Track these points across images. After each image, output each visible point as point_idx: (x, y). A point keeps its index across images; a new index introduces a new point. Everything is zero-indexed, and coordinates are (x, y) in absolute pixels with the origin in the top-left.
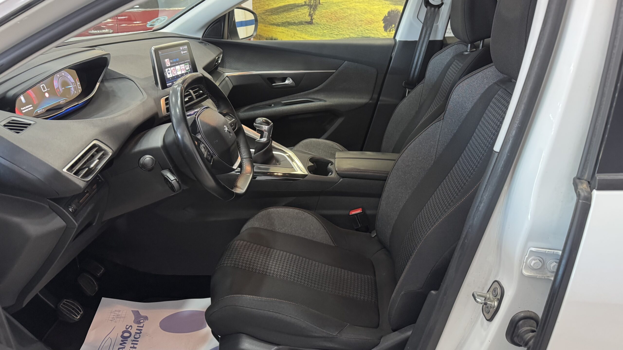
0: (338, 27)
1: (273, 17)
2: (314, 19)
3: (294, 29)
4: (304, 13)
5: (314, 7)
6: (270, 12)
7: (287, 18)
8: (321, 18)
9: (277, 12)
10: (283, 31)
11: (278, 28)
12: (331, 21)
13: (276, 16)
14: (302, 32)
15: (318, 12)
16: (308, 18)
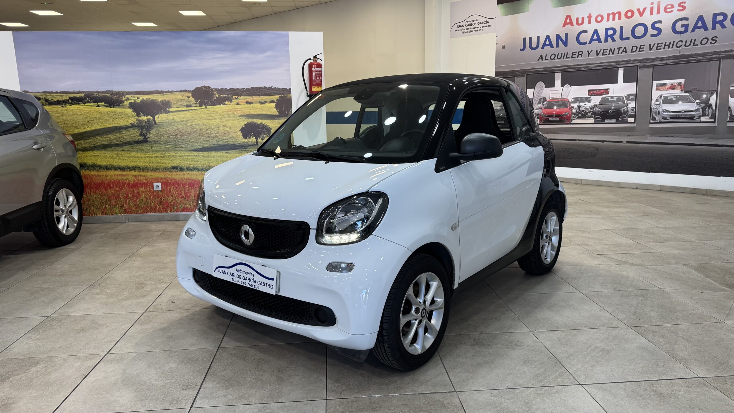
0: (186, 141)
2: (148, 137)
3: (117, 151)
4: (131, 134)
5: (147, 127)
7: (102, 141)
8: (159, 136)
9: (82, 137)
10: (96, 154)
11: (87, 152)
12: (175, 137)
13: (82, 142)
14: (131, 151)
15: (154, 131)
16: (139, 138)
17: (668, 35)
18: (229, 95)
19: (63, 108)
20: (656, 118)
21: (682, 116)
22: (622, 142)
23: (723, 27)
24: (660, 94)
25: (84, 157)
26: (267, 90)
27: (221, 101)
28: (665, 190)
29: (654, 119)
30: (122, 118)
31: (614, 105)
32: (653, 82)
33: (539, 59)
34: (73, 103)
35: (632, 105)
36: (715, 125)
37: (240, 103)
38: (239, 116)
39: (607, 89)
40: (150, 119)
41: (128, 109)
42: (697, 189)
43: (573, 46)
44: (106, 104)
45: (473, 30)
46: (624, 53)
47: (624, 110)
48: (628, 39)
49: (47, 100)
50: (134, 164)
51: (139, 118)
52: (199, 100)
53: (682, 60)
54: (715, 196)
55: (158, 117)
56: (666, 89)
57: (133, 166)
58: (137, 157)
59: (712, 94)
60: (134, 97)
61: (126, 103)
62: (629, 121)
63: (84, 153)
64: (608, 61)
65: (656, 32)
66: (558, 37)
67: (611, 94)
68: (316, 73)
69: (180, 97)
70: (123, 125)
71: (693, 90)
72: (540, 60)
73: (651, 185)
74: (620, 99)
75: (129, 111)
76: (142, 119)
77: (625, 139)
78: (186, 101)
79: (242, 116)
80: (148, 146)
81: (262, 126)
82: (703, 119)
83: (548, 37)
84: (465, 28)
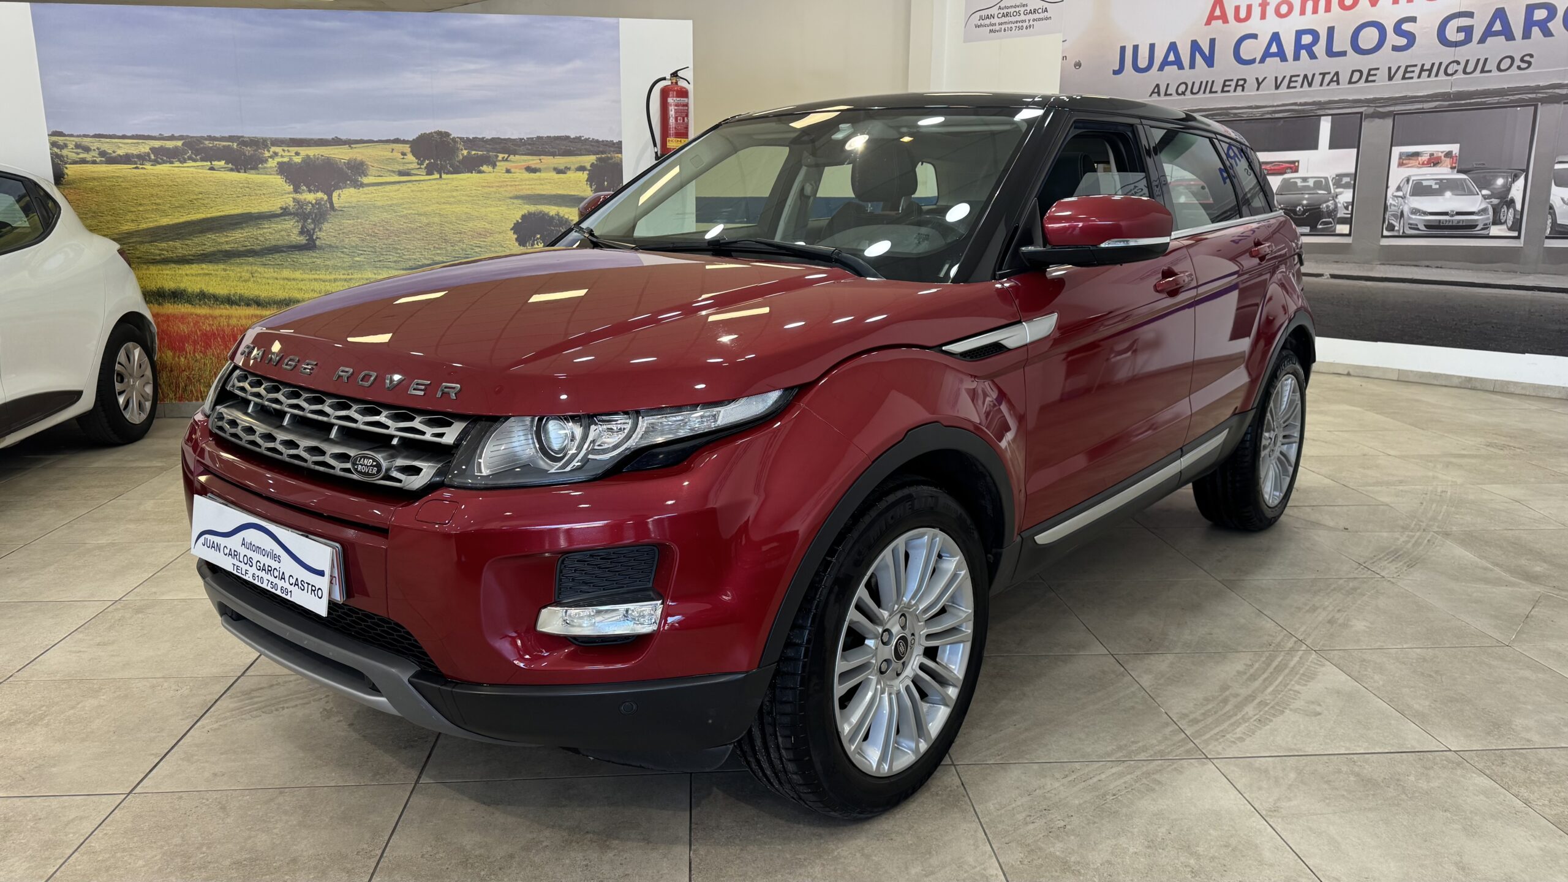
0: (397, 249)
1: (164, 245)
2: (317, 238)
3: (251, 264)
4: (282, 231)
5: (316, 216)
6: (147, 235)
7: (219, 243)
8: (341, 235)
9: (177, 234)
10: (206, 272)
12: (373, 239)
13: (178, 244)
14: (281, 266)
15: (330, 225)
16: (298, 238)
17: (1427, 49)
18: (488, 151)
19: (137, 170)
20: (1394, 226)
21: (1451, 224)
22: (1321, 275)
23: (1547, 33)
24: (1407, 175)
25: (181, 276)
26: (570, 144)
27: (472, 165)
28: (1406, 380)
29: (1391, 228)
30: (263, 196)
31: (1306, 196)
32: (1393, 148)
33: (1153, 92)
34: (160, 160)
35: (1346, 196)
36: (1520, 244)
37: (513, 170)
38: (511, 198)
39: (1294, 162)
40: (322, 199)
41: (276, 176)
42: (1476, 379)
43: (1226, 66)
44: (228, 164)
45: (1013, 26)
46: (1334, 85)
47: (1328, 207)
48: (1343, 54)
49: (103, 154)
50: (287, 295)
51: (298, 196)
52: (427, 162)
53: (1457, 102)
54: (1511, 394)
55: (339, 195)
56: (1419, 164)
57: (285, 299)
58: (294, 279)
59: (1516, 177)
60: (289, 151)
61: (272, 163)
62: (1337, 232)
63: (182, 267)
64: (1299, 101)
65: (1403, 41)
66: (1195, 46)
67: (1302, 173)
68: (675, 109)
69: (386, 153)
70: (263, 210)
71: (1477, 169)
72: (1153, 95)
73: (1378, 368)
74: (1318, 184)
75: (278, 181)
76: (305, 199)
77: (1327, 269)
78: (398, 163)
79: (517, 197)
80: (318, 256)
81: (558, 220)
82: (1495, 230)
83: (1173, 47)
84: (996, 20)
